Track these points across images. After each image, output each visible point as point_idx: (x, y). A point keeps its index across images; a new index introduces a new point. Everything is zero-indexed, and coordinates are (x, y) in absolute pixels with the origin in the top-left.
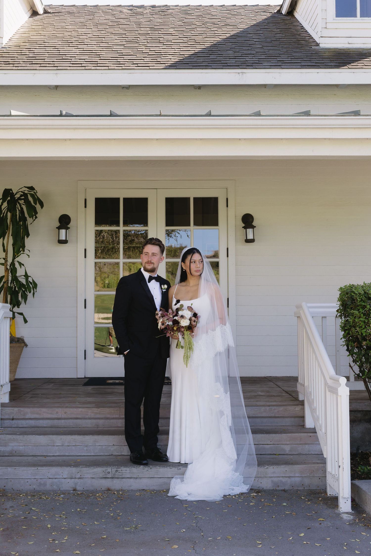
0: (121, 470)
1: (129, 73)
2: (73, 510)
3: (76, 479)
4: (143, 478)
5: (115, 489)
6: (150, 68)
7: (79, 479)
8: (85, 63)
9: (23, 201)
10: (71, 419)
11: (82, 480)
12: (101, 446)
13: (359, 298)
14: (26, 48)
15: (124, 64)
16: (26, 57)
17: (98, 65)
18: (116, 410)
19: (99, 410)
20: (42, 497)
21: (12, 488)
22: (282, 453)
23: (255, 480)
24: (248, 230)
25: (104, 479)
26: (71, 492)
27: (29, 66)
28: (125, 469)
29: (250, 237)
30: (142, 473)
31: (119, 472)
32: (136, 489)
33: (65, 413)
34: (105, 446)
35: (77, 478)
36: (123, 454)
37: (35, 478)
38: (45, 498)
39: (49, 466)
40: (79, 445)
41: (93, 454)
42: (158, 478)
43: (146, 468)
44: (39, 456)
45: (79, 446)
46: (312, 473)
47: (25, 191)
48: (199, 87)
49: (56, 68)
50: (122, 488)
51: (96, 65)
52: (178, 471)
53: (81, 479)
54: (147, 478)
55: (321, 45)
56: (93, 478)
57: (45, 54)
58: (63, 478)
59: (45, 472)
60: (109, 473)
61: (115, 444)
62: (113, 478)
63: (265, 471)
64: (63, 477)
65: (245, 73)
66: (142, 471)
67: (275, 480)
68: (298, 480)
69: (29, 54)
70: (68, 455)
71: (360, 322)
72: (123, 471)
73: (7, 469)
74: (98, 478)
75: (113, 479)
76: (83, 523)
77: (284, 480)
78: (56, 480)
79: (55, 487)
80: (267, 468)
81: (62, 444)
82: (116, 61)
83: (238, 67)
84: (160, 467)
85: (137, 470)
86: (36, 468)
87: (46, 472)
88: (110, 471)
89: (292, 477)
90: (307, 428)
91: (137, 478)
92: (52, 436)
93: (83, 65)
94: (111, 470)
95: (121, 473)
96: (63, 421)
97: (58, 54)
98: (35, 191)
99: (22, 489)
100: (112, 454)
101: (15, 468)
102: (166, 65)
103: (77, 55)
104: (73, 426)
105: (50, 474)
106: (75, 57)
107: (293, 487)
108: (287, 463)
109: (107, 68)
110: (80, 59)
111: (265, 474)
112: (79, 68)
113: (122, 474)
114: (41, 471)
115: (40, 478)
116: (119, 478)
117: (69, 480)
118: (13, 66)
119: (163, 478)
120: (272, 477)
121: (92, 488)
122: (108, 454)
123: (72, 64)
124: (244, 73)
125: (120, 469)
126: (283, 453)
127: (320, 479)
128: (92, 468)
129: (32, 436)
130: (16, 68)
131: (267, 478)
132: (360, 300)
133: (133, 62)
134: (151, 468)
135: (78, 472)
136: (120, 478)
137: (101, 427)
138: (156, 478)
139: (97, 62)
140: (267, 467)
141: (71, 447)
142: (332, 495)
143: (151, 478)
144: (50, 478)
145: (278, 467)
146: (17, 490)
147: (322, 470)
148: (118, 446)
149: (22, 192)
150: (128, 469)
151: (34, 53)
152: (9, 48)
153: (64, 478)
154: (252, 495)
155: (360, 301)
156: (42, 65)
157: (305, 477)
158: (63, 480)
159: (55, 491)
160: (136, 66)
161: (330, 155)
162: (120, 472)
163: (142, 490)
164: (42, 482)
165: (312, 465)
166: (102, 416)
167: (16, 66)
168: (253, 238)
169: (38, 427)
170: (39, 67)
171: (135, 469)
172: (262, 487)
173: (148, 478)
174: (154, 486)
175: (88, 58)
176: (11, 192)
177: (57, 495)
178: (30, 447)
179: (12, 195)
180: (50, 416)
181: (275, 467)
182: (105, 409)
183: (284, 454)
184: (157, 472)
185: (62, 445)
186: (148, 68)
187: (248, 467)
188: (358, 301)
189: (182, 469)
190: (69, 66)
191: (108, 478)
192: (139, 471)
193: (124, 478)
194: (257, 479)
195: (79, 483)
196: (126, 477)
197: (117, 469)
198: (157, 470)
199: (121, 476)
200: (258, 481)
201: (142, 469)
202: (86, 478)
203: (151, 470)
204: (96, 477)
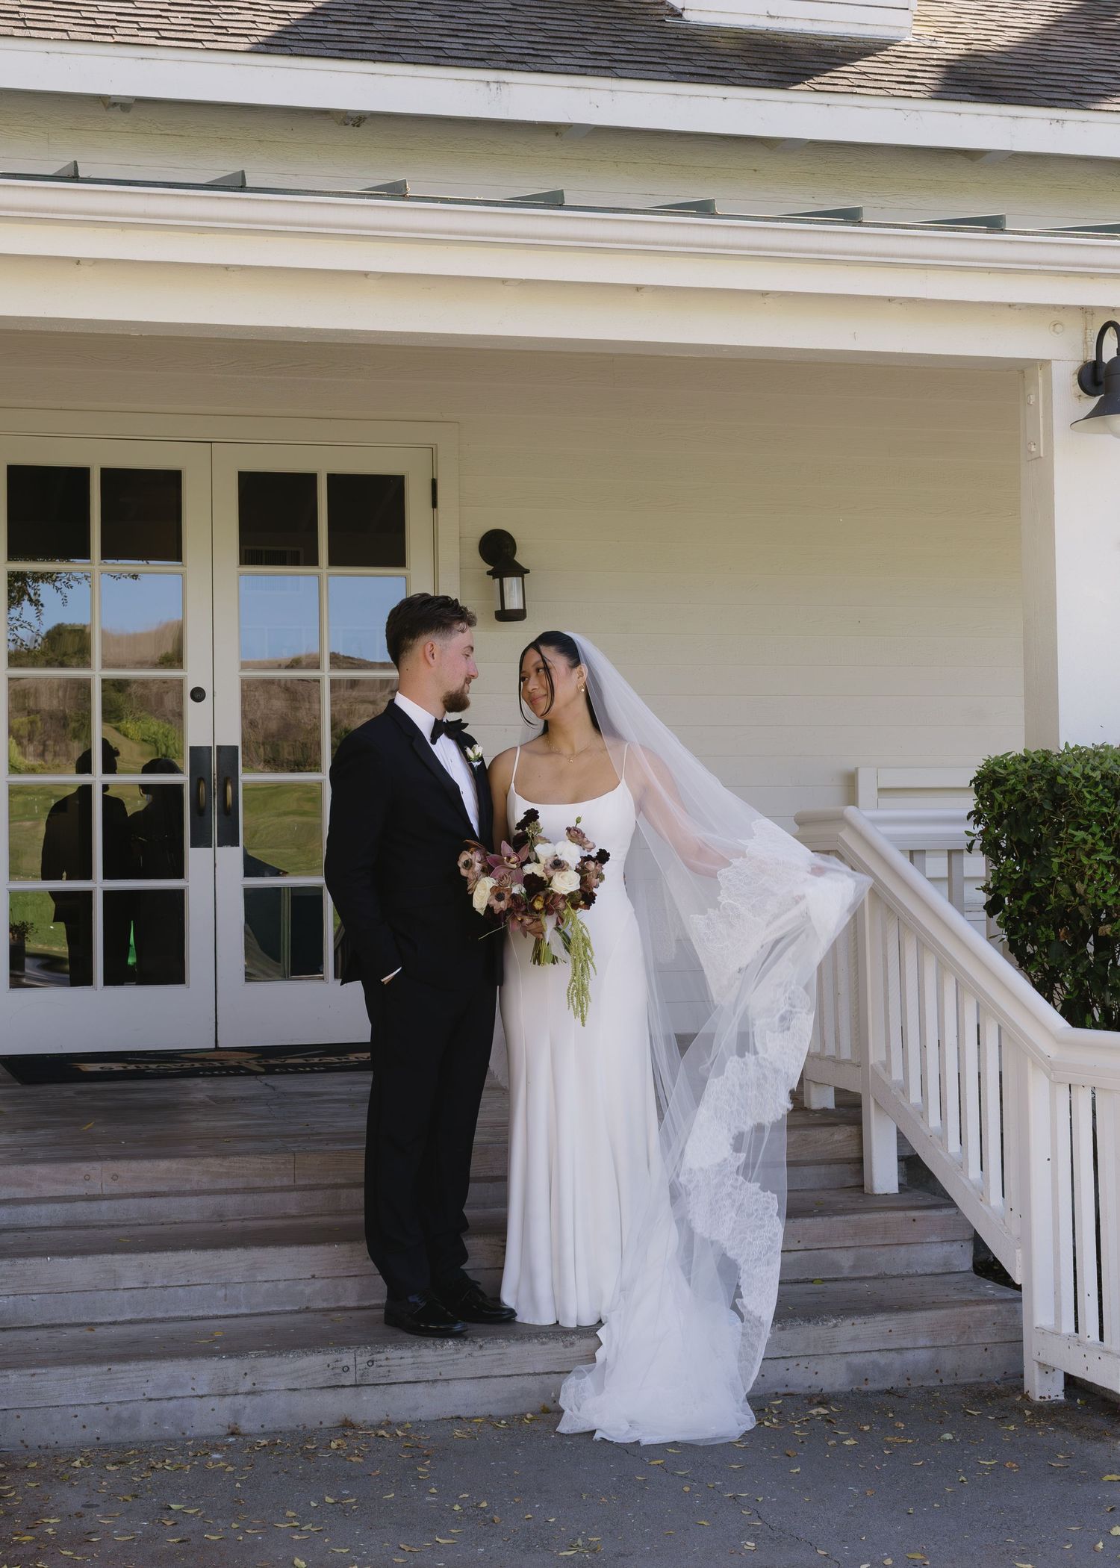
0: (387, 1359)
1: (139, 58)
2: (313, 1504)
3: (237, 1396)
4: (455, 1379)
5: (364, 1422)
6: (207, 44)
7: (250, 1397)
10: (134, 1196)
11: (257, 1400)
12: (274, 1283)
13: (1090, 793)
15: (112, 27)
17: (29, 24)
18: (280, 1161)
19: (226, 1163)
21: (22, 1442)
22: (831, 1277)
23: (798, 1365)
24: (507, 581)
25: (328, 1390)
26: (229, 1439)
28: (399, 1353)
29: (513, 602)
30: (451, 1365)
31: (381, 1366)
32: (433, 1418)
33: (115, 1177)
34: (287, 1282)
35: (242, 1393)
36: (342, 1304)
37: (101, 1403)
39: (149, 1360)
40: (198, 1282)
41: (244, 1310)
42: (502, 1379)
43: (467, 1348)
44: (66, 1325)
45: (200, 1284)
46: (965, 1332)
48: (356, 120)
50: (388, 1416)
51: (22, 24)
52: (567, 1349)
53: (253, 1397)
54: (468, 1379)
55: (686, 15)
56: (294, 1390)
58: (193, 1397)
59: (135, 1380)
60: (346, 1369)
61: (317, 1275)
62: (360, 1385)
63: (826, 1334)
64: (193, 1393)
65: (508, 83)
66: (451, 1357)
67: (857, 1360)
68: (923, 1356)
70: (162, 1318)
71: (1096, 866)
72: (391, 1362)
73: (5, 1376)
74: (311, 1389)
75: (360, 1388)
76: (402, 1546)
77: (883, 1359)
78: (173, 1403)
79: (168, 1429)
80: (835, 1326)
81: (145, 1282)
82: (78, 15)
83: (481, 64)
84: (509, 1341)
85: (437, 1356)
86: (105, 1368)
87: (139, 1379)
88: (348, 1364)
89: (907, 1349)
90: (879, 1195)
91: (435, 1381)
92: (110, 1256)
94: (353, 1360)
95: (388, 1368)
96: (104, 1205)
99: (57, 1442)
100: (307, 1308)
101: (32, 1371)
102: (254, 40)
104: (140, 1222)
105: (150, 1384)
107: (908, 1379)
108: (880, 1307)
109: (64, 36)
111: (828, 1345)
113: (389, 1371)
114: (123, 1378)
115: (118, 1402)
116: (377, 1385)
117: (214, 1402)
119: (520, 1377)
120: (850, 1353)
121: (292, 1425)
122: (296, 1308)
124: (504, 82)
125: (382, 1356)
126: (835, 1277)
127: (989, 1351)
128: (290, 1356)
129: (43, 1260)
131: (834, 1356)
132: (1093, 798)
133: (137, 22)
134: (481, 1347)
135: (246, 1374)
136: (381, 1384)
137: (231, 1218)
138: (496, 1377)
139: (17, 12)
140: (835, 1322)
141: (172, 1290)
142: (1047, 1399)
143: (481, 1380)
144: (151, 1400)
145: (867, 1320)
146: (39, 1447)
147: (994, 1324)
148: (328, 1278)
150: (407, 1353)
153: (197, 1396)
154: (814, 1412)
155: (1092, 802)
157: (945, 1347)
158: (196, 1402)
160: (157, 38)
161: (905, 351)
162: (384, 1363)
163: (452, 1418)
164: (125, 1414)
165: (966, 1310)
166: (240, 1183)
168: (522, 608)
169: (23, 1229)
171: (432, 1353)
172: (818, 1387)
173: (471, 1378)
177: (199, 1454)
178: (34, 1297)
180: (61, 1190)
181: (859, 1321)
182: (247, 1159)
183: (836, 1280)
184: (500, 1359)
185: (145, 1285)
187: (779, 1325)
188: (1088, 802)
189: (577, 1342)
191: (343, 1386)
192: (444, 1358)
193: (395, 1383)
194: (804, 1363)
195: (248, 1410)
196: (401, 1381)
197: (373, 1354)
198: (499, 1351)
199: (385, 1378)
200: (807, 1368)
201: (452, 1351)
202: (271, 1390)
203: (480, 1353)
204: (304, 1386)
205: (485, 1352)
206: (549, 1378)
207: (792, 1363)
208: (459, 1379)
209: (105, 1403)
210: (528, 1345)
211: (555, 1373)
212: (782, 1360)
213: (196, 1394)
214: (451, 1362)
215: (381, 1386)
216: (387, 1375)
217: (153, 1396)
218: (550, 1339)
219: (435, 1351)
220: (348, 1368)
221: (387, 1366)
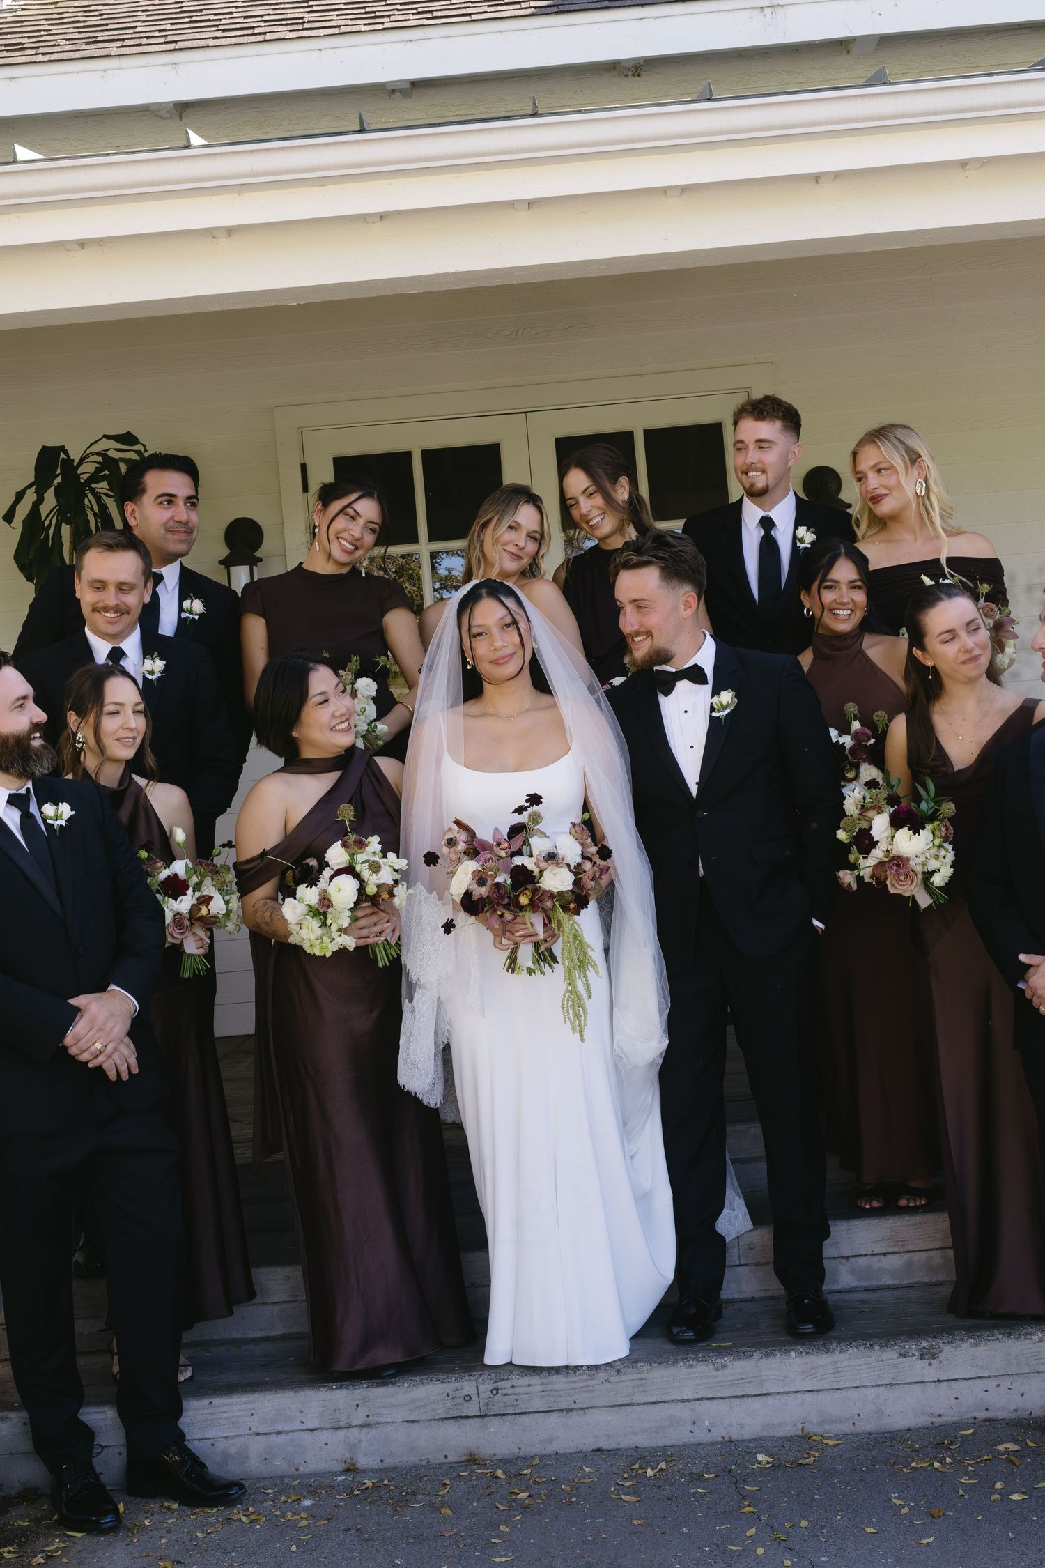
0: (513, 1387)
1: (407, 41)
3: (351, 1430)
4: (592, 1408)
5: (494, 1455)
6: (474, 17)
7: (365, 1430)
8: (263, 24)
9: (104, 484)
11: (373, 1433)
14: (75, 7)
15: (389, 16)
16: (77, 28)
17: (306, 26)
20: (236, 1512)
23: (999, 1385)
25: (451, 1421)
26: (339, 1479)
27: (85, 49)
28: (525, 1381)
30: (586, 1392)
31: (507, 1394)
32: (572, 1451)
35: (356, 1426)
37: (206, 1438)
38: (244, 1519)
39: (253, 1391)
42: (645, 1407)
44: (217, 1341)
47: (108, 450)
48: (636, 67)
49: (172, 46)
50: (520, 1448)
51: (300, 27)
52: (718, 1373)
53: (369, 1430)
54: (607, 1407)
56: (413, 1422)
57: (135, 14)
58: (304, 1430)
59: (238, 1414)
60: (468, 1399)
62: (486, 1416)
63: (1032, 1350)
65: (782, 6)
66: (586, 1384)
69: (87, 19)
72: (518, 1390)
73: (102, 1412)
74: (431, 1420)
75: (486, 1419)
78: (282, 1438)
79: (280, 1465)
81: (293, 1296)
84: (650, 1364)
85: (570, 1382)
87: (243, 1413)
88: (469, 1393)
91: (569, 1410)
93: (257, 31)
94: (476, 1388)
95: (513, 1397)
97: (178, 10)
98: (138, 447)
103: (237, 7)
105: (255, 1418)
106: (231, 13)
109: (336, 31)
110: (245, 17)
111: (1033, 1362)
112: (245, 39)
113: (517, 1400)
114: (225, 1412)
115: (224, 1437)
116: (505, 1415)
117: (326, 1436)
118: (36, 54)
119: (666, 1405)
121: (412, 1459)
123: (223, 31)
124: (779, 5)
125: (507, 1384)
128: (406, 1385)
130: (46, 58)
133: (416, 8)
134: (618, 1372)
135: (358, 1405)
136: (509, 1414)
138: (639, 1404)
139: (302, 18)
143: (623, 1408)
144: (258, 1434)
149: (98, 454)
150: (535, 1381)
151: (101, 15)
152: (22, 9)
153: (307, 1430)
154: (1001, 1448)
156: (127, 42)
158: (307, 1435)
159: (281, 1478)
160: (427, 19)
162: (510, 1391)
163: (594, 1450)
164: (233, 1450)
167: (45, 52)
170: (117, 47)
171: (563, 1379)
172: (1026, 1410)
173: (610, 1406)
174: (634, 1433)
175: (272, 12)
176: (62, 456)
179: (70, 468)
184: (642, 1385)
185: (294, 1299)
186: (467, 18)
187: (972, 1341)
189: (729, 1364)
190: (214, 38)
191: (467, 1417)
192: (578, 1385)
193: (525, 1413)
194: (1005, 1383)
195: (364, 1444)
196: (531, 1410)
197: (496, 1382)
198: (640, 1376)
199: (512, 1408)
200: (1010, 1389)
201: (585, 1377)
202: (387, 1422)
203: (618, 1378)
204: (423, 1417)
205: (623, 1378)
206: (700, 1404)
207: (991, 1384)
208: (597, 1407)
209: (210, 1439)
210: (673, 1369)
211: (708, 1399)
212: (979, 1380)
213: (305, 1428)
214: (586, 1389)
215: (509, 1416)
216: (514, 1404)
217: (259, 1431)
218: (698, 1361)
219: (567, 1378)
220: (471, 1398)
221: (514, 1394)
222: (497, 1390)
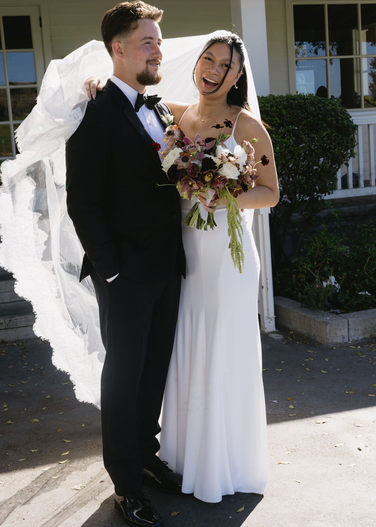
0: (16, 319)
5: (10, 340)
28: (19, 317)
31: (14, 322)
50: (18, 338)
72: (17, 320)
75: (7, 330)
94: (4, 321)
95: (17, 322)
113: (17, 323)
116: (13, 328)
125: (14, 319)
150: (23, 317)
162: (15, 321)
171: (31, 316)
191: (1, 330)
193: (19, 327)
196: (21, 326)
197: (10, 318)
199: (15, 326)
215: (15, 329)
216: (16, 324)
219: (33, 315)
220: (2, 323)
221: (16, 322)
222: (11, 320)
